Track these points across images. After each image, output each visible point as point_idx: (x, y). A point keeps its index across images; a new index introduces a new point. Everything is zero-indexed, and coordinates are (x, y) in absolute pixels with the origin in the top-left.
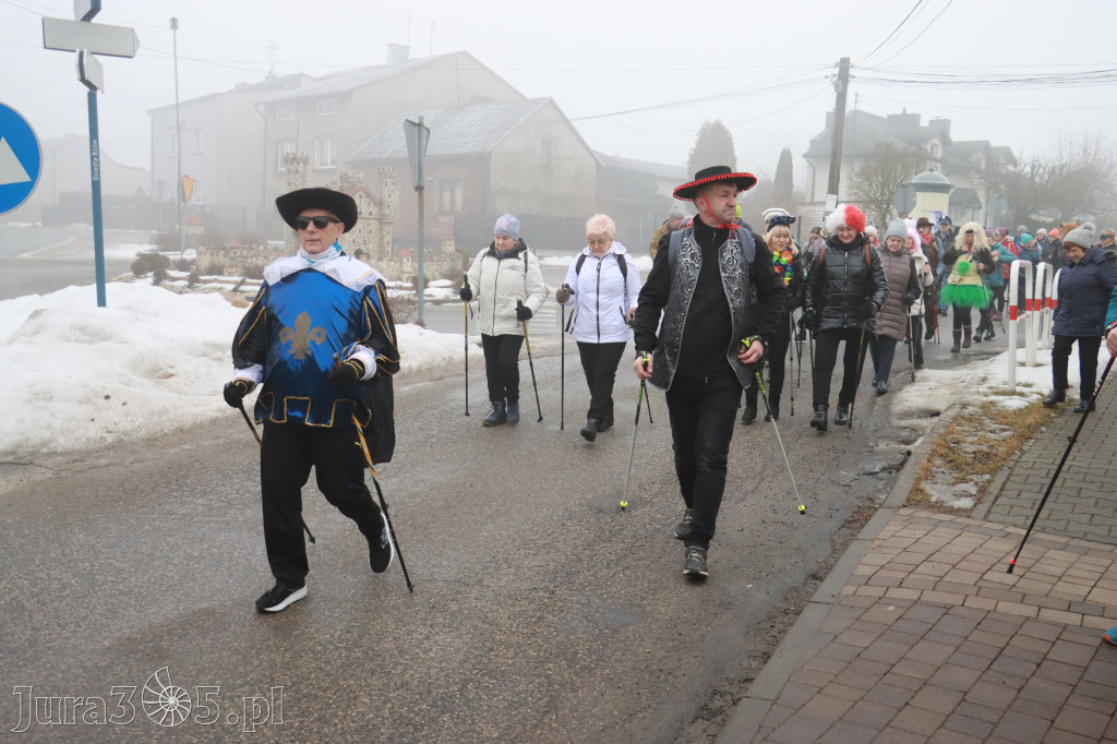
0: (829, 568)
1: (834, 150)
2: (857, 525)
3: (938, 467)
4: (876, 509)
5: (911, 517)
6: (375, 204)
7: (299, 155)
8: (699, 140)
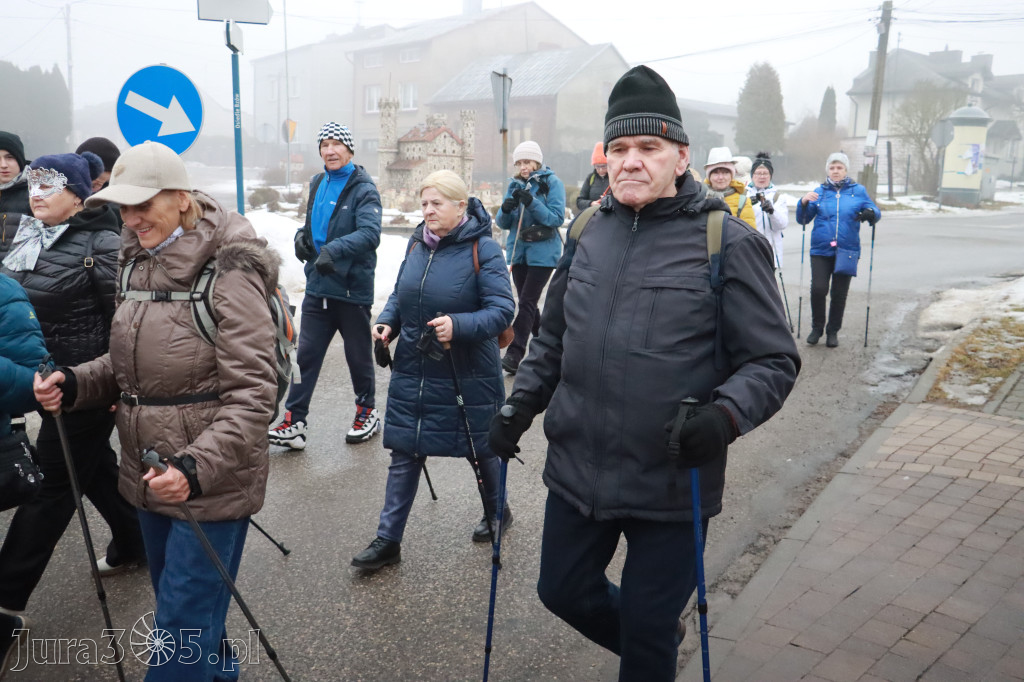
0: (857, 448)
1: (875, 88)
2: (882, 416)
3: (956, 371)
4: (899, 404)
5: (928, 410)
6: (458, 143)
7: (391, 100)
8: (748, 80)
